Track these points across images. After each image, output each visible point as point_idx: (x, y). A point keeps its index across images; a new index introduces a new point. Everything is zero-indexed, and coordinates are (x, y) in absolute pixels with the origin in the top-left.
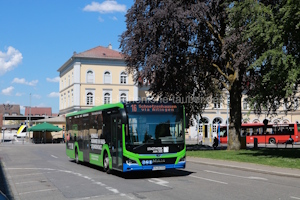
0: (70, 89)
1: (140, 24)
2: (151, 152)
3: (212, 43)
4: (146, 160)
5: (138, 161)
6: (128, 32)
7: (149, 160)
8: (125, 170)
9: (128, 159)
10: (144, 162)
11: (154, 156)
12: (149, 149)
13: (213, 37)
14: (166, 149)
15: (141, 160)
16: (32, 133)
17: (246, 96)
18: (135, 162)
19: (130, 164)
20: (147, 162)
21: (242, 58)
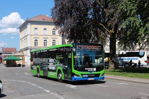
0: (25, 38)
1: (62, 3)
2: (87, 71)
3: (101, 13)
4: (84, 75)
5: (81, 75)
6: (56, 8)
7: (86, 74)
8: (73, 80)
9: (75, 74)
10: (83, 76)
11: (89, 73)
12: (86, 69)
13: (101, 10)
14: (95, 69)
15: (82, 75)
16: (5, 61)
17: (119, 41)
18: (79, 76)
19: (76, 77)
20: (85, 76)
21: (116, 21)
